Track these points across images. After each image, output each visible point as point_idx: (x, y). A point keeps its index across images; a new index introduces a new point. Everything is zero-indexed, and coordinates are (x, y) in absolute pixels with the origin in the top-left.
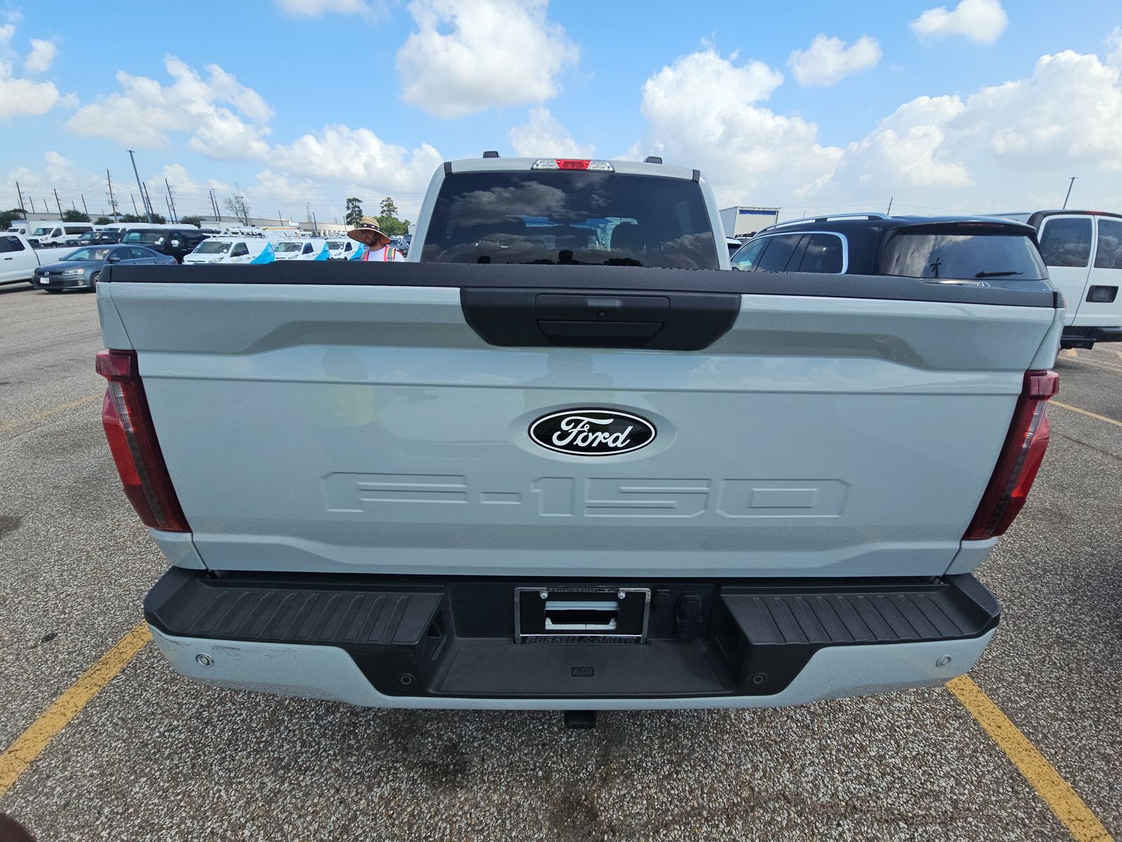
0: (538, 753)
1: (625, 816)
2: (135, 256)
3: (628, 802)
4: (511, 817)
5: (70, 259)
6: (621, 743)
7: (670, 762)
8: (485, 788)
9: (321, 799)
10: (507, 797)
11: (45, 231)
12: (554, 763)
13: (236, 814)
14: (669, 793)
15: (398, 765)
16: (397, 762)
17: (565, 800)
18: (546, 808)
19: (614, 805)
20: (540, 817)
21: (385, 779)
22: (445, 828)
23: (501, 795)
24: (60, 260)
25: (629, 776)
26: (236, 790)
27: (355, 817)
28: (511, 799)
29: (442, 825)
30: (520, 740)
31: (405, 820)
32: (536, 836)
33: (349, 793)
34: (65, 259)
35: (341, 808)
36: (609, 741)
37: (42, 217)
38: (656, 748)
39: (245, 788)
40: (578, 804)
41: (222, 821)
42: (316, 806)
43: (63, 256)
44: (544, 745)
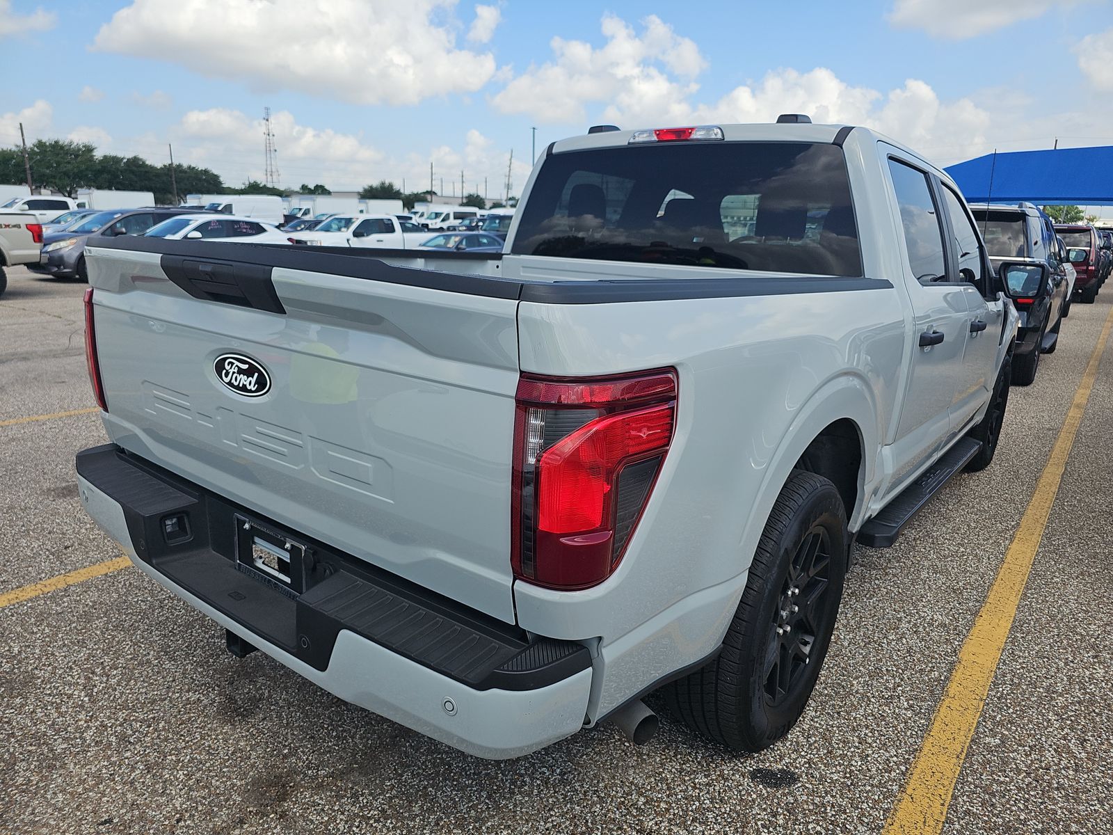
0: (301, 740)
1: (301, 815)
2: (481, 244)
3: (315, 810)
4: (236, 760)
5: (429, 244)
6: (366, 774)
7: (383, 811)
8: (244, 734)
9: (162, 680)
10: (248, 749)
11: (437, 215)
12: (303, 752)
13: (122, 661)
14: (350, 827)
15: (216, 688)
16: (218, 686)
17: (279, 777)
18: (262, 772)
19: (304, 804)
20: (251, 773)
21: (201, 691)
22: (197, 738)
23: (247, 745)
24: (420, 245)
25: (339, 797)
26: (135, 649)
27: (165, 699)
28: (249, 751)
29: (197, 735)
30: (302, 724)
31: (184, 719)
32: (235, 781)
33: (178, 685)
34: (424, 245)
35: (164, 690)
36: (360, 768)
37: (446, 200)
38: (387, 795)
39: (139, 651)
40: (283, 786)
41: (112, 660)
42: (155, 681)
43: (423, 242)
44: (312, 737)
